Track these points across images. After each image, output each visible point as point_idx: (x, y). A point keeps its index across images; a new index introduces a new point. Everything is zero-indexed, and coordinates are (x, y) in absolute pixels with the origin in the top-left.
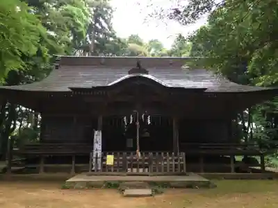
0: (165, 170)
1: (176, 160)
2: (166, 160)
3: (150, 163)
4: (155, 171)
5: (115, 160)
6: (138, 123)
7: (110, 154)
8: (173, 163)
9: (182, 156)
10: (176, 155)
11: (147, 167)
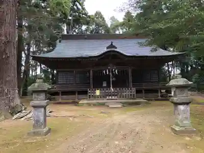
0: (126, 97)
1: (131, 92)
2: (126, 92)
3: (118, 94)
4: (120, 97)
5: (100, 93)
6: (111, 74)
7: (98, 90)
8: (130, 93)
9: (134, 90)
10: (131, 90)
11: (116, 95)
